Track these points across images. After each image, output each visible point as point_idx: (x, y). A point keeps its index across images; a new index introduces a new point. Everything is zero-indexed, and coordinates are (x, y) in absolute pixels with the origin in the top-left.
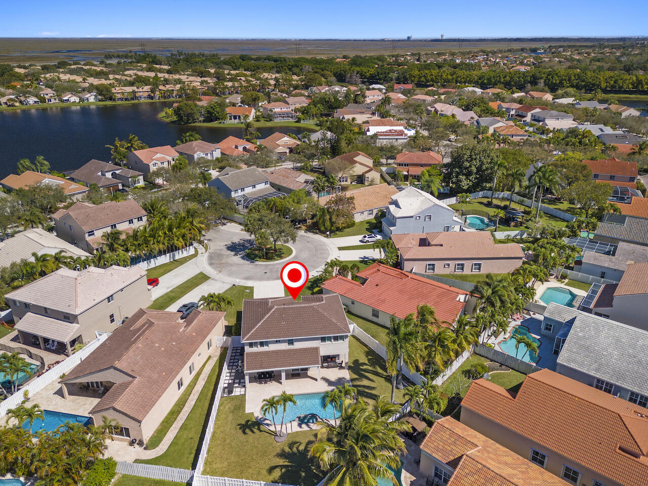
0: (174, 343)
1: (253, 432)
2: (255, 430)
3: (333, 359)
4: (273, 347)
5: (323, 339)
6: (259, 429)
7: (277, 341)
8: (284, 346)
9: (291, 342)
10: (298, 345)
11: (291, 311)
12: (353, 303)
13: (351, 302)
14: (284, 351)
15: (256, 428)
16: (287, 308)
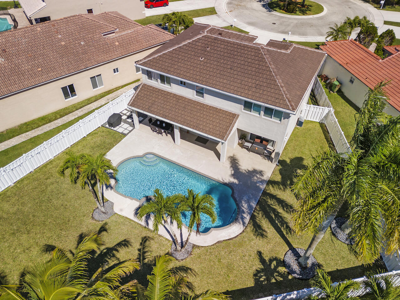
0: (82, 43)
3: (264, 142)
4: (175, 89)
5: (248, 106)
7: (181, 82)
8: (190, 94)
9: (200, 92)
10: (209, 100)
11: (223, 46)
12: (352, 81)
13: (349, 79)
14: (190, 101)
16: (221, 40)
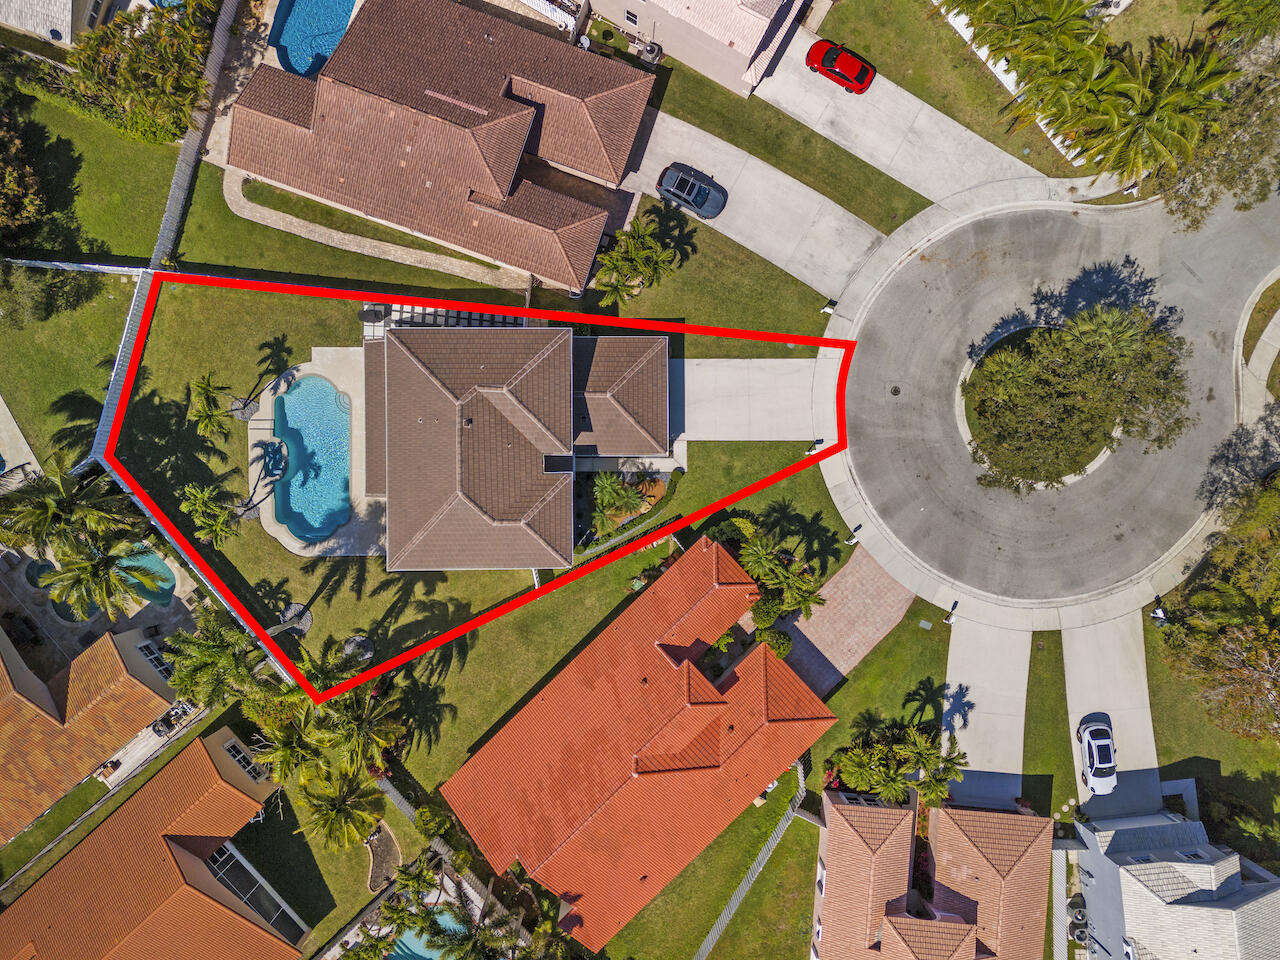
1: (263, 361)
2: (264, 366)
6: (268, 372)
15: (271, 367)
